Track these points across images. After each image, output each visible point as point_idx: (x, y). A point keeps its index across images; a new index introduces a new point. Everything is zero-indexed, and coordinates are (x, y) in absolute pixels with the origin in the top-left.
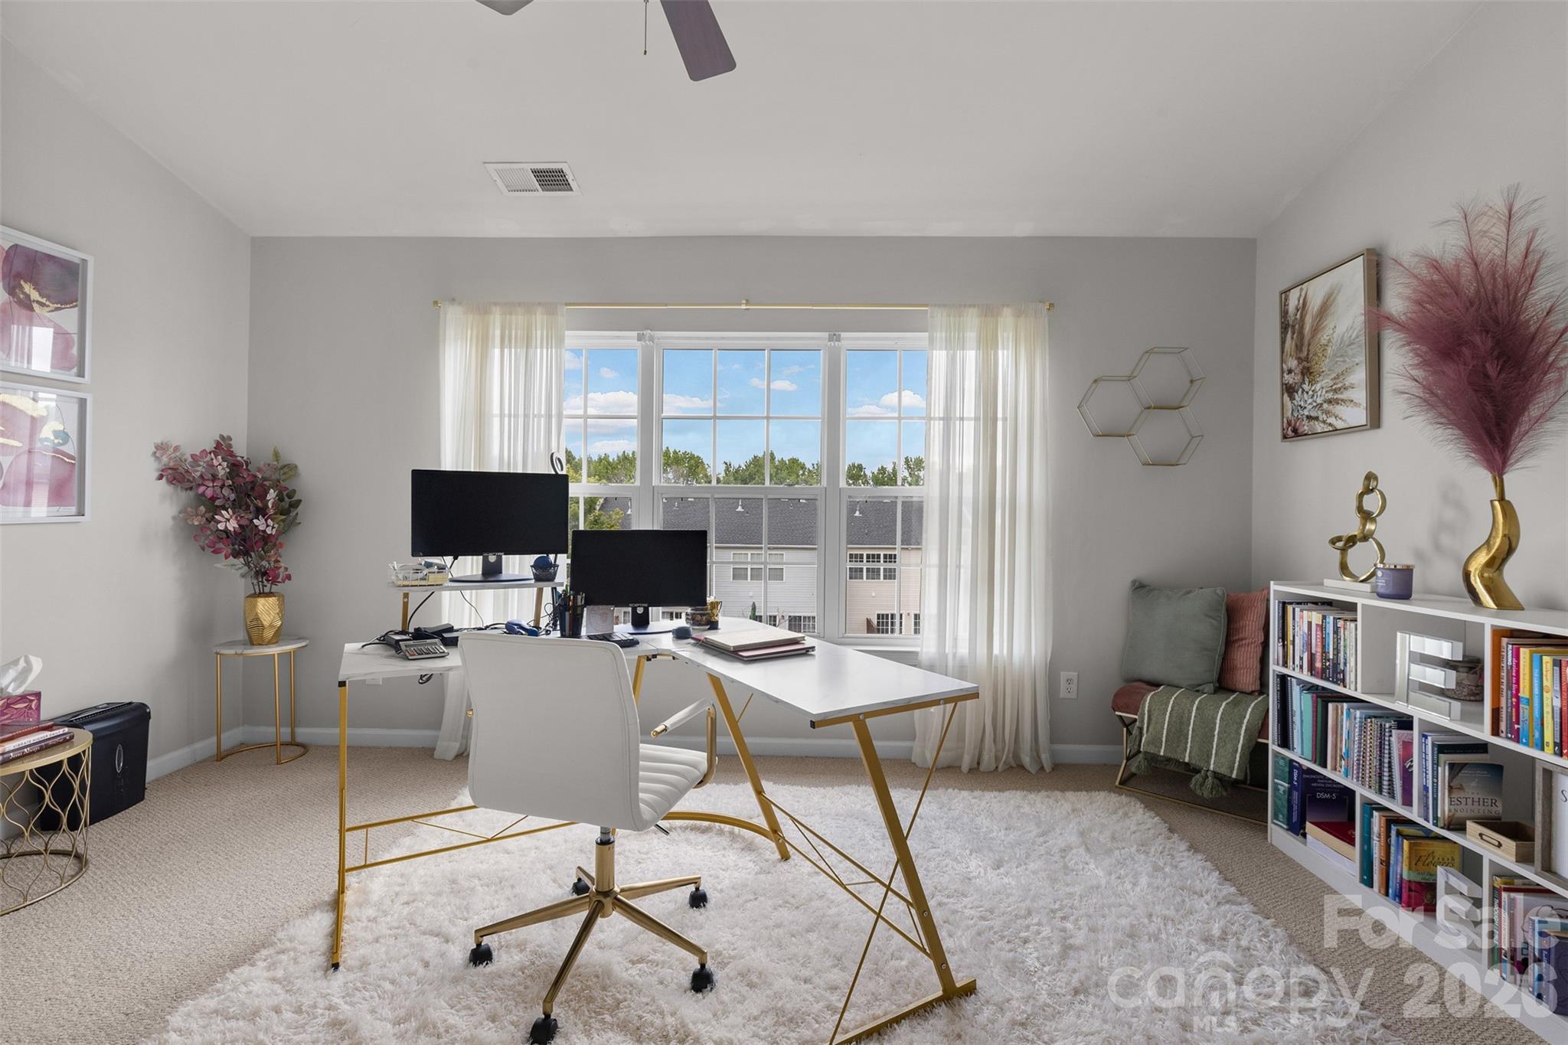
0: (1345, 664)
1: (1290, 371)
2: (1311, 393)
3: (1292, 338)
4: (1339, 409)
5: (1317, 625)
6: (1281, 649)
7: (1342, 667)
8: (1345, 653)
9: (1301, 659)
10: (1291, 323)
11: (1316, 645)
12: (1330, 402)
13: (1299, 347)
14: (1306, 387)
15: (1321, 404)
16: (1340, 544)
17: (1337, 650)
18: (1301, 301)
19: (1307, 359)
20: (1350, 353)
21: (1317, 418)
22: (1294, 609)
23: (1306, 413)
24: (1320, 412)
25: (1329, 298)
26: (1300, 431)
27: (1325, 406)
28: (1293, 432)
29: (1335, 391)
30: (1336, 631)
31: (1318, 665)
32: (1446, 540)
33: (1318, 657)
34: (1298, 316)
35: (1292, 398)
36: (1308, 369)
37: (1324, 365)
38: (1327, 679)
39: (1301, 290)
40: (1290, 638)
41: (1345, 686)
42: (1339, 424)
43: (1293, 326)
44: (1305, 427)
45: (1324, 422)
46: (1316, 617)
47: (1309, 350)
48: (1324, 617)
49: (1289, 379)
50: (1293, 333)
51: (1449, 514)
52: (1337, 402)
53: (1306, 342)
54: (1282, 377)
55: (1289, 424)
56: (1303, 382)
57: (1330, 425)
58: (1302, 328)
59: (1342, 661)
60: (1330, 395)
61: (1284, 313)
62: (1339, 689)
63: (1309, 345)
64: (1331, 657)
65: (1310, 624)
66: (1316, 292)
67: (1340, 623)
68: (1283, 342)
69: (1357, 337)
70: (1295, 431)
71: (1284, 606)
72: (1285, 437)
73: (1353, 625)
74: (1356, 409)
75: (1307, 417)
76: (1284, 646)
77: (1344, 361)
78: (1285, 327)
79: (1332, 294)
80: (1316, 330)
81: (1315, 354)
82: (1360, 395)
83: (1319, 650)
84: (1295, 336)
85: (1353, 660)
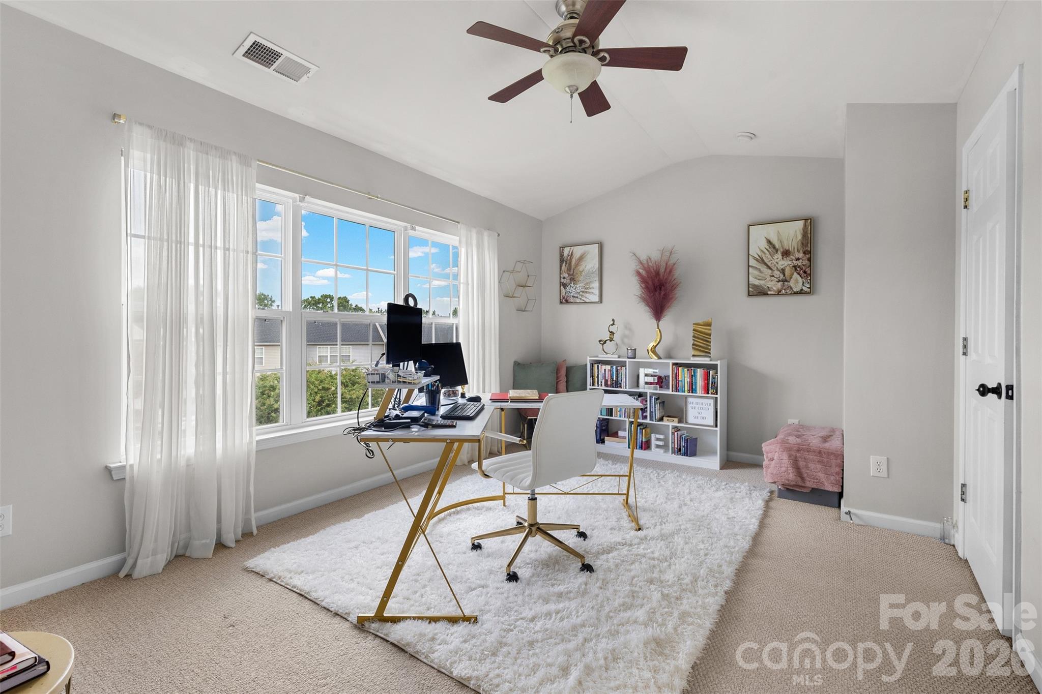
0: (621, 381)
1: (564, 278)
2: (574, 288)
3: (566, 266)
4: (587, 295)
5: (609, 370)
6: (592, 380)
7: (620, 382)
8: (621, 377)
9: (601, 382)
10: (565, 260)
11: (608, 376)
12: (583, 292)
13: (569, 269)
14: (572, 285)
15: (579, 293)
16: (602, 342)
17: (617, 377)
18: (570, 253)
19: (573, 275)
20: (593, 276)
21: (577, 297)
22: (598, 366)
23: (572, 294)
24: (578, 295)
25: (584, 255)
26: (569, 301)
27: (581, 293)
28: (565, 301)
29: (586, 288)
30: (617, 371)
31: (609, 383)
32: (626, 340)
33: (609, 380)
34: (569, 258)
35: (565, 288)
36: (573, 279)
37: (581, 278)
38: (613, 387)
39: (570, 249)
40: (596, 375)
41: (621, 388)
42: (587, 301)
43: (566, 262)
44: (572, 300)
45: (580, 299)
46: (608, 367)
47: (573, 272)
48: (611, 367)
49: (564, 281)
50: (566, 264)
51: (627, 332)
52: (586, 292)
53: (573, 267)
54: (560, 280)
55: (564, 298)
56: (571, 283)
57: (583, 300)
58: (570, 263)
59: (620, 380)
60: (583, 290)
61: (562, 255)
62: (620, 389)
63: (574, 270)
64: (615, 379)
65: (605, 370)
66: (578, 251)
67: (619, 368)
68: (561, 266)
69: (595, 271)
70: (567, 301)
71: (592, 365)
72: (561, 303)
73: (624, 368)
74: (594, 296)
75: (573, 296)
76: (593, 379)
77: (590, 279)
78: (562, 261)
79: (585, 253)
80: (577, 265)
81: (577, 274)
82: (597, 292)
83: (610, 378)
84: (567, 265)
85: (624, 379)
